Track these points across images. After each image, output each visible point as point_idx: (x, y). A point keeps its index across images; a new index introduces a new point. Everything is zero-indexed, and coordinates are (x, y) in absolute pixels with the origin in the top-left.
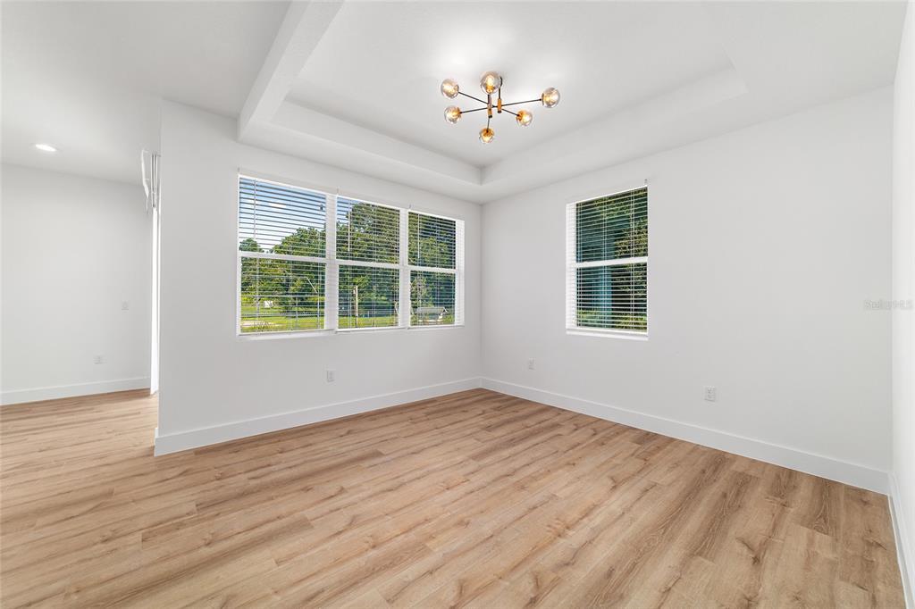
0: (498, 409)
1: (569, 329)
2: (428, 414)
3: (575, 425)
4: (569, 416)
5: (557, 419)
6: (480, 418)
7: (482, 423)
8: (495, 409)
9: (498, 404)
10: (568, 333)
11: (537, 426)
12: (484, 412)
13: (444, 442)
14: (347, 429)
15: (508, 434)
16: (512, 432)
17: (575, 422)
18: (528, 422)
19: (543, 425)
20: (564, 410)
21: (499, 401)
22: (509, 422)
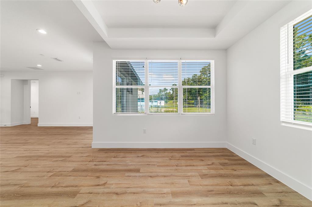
0: (223, 164)
1: (283, 122)
2: (182, 156)
3: (280, 201)
4: (279, 189)
5: (264, 188)
6: (206, 167)
7: (204, 171)
8: (221, 164)
9: (227, 161)
10: (283, 124)
11: (242, 187)
12: (213, 164)
13: (171, 175)
14: (142, 154)
15: (212, 185)
16: (217, 185)
17: (282, 198)
18: (237, 181)
19: (246, 188)
20: (278, 182)
21: (229, 160)
22: (221, 176)
